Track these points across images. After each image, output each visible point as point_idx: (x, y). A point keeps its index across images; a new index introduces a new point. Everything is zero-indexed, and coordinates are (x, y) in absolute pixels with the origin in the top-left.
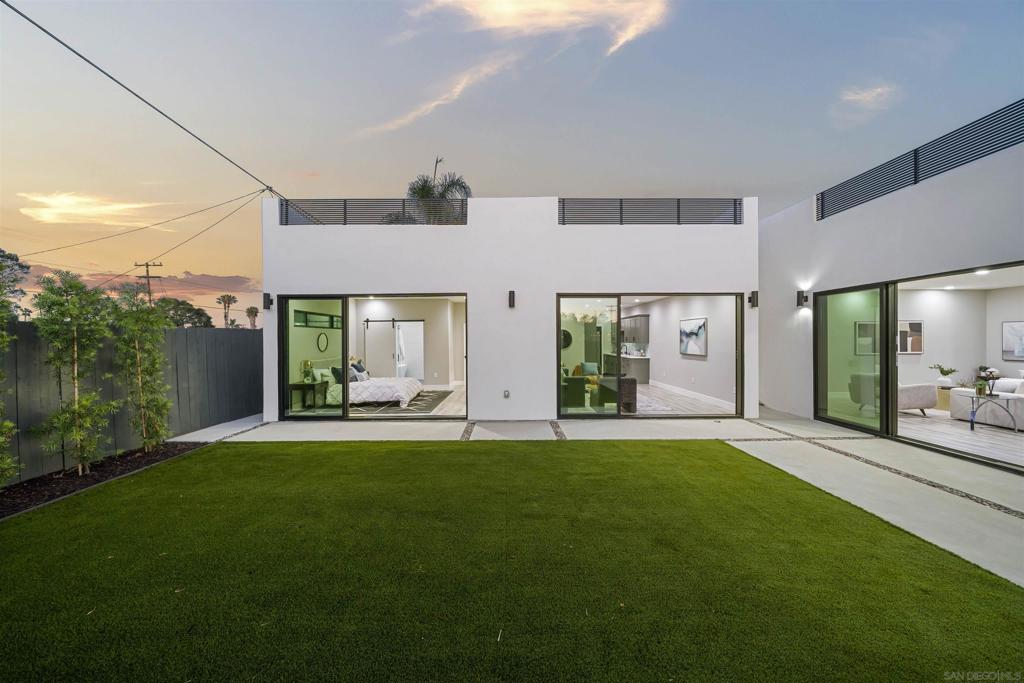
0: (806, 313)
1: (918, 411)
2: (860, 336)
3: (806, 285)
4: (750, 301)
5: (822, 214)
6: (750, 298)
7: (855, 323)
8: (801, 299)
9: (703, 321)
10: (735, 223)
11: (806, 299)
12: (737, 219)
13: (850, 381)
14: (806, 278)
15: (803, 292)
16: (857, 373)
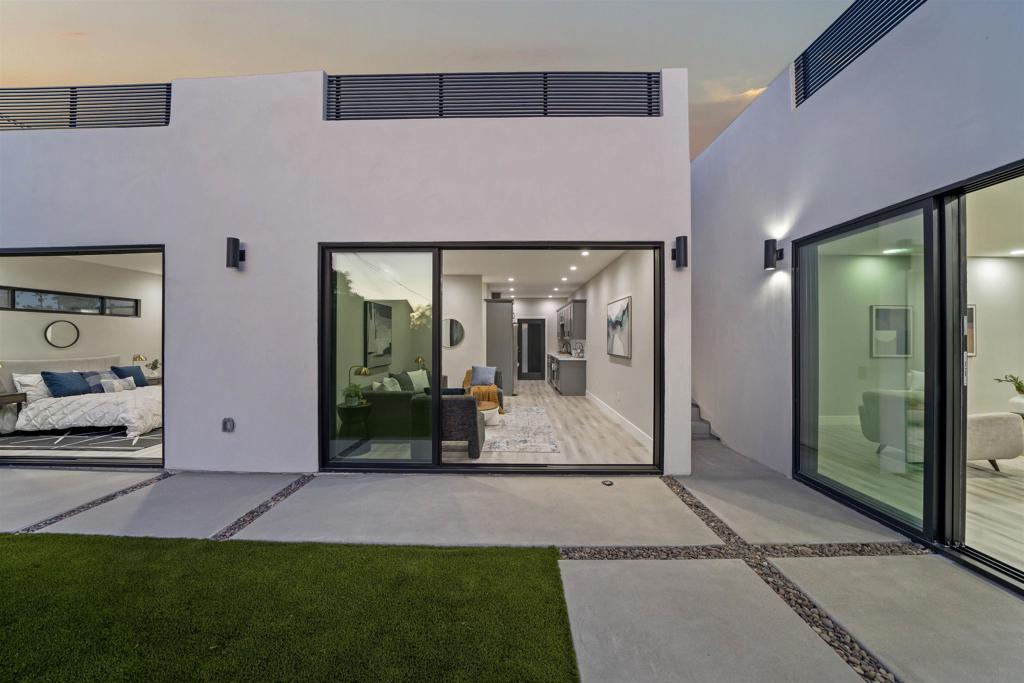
0: (781, 280)
1: (985, 464)
2: (877, 329)
3: (780, 230)
4: (674, 258)
5: (804, 92)
6: (674, 251)
7: (871, 307)
8: (772, 254)
9: (626, 301)
10: (650, 115)
11: (781, 255)
12: (653, 109)
13: (862, 403)
14: (780, 216)
15: (774, 241)
16: (873, 390)
